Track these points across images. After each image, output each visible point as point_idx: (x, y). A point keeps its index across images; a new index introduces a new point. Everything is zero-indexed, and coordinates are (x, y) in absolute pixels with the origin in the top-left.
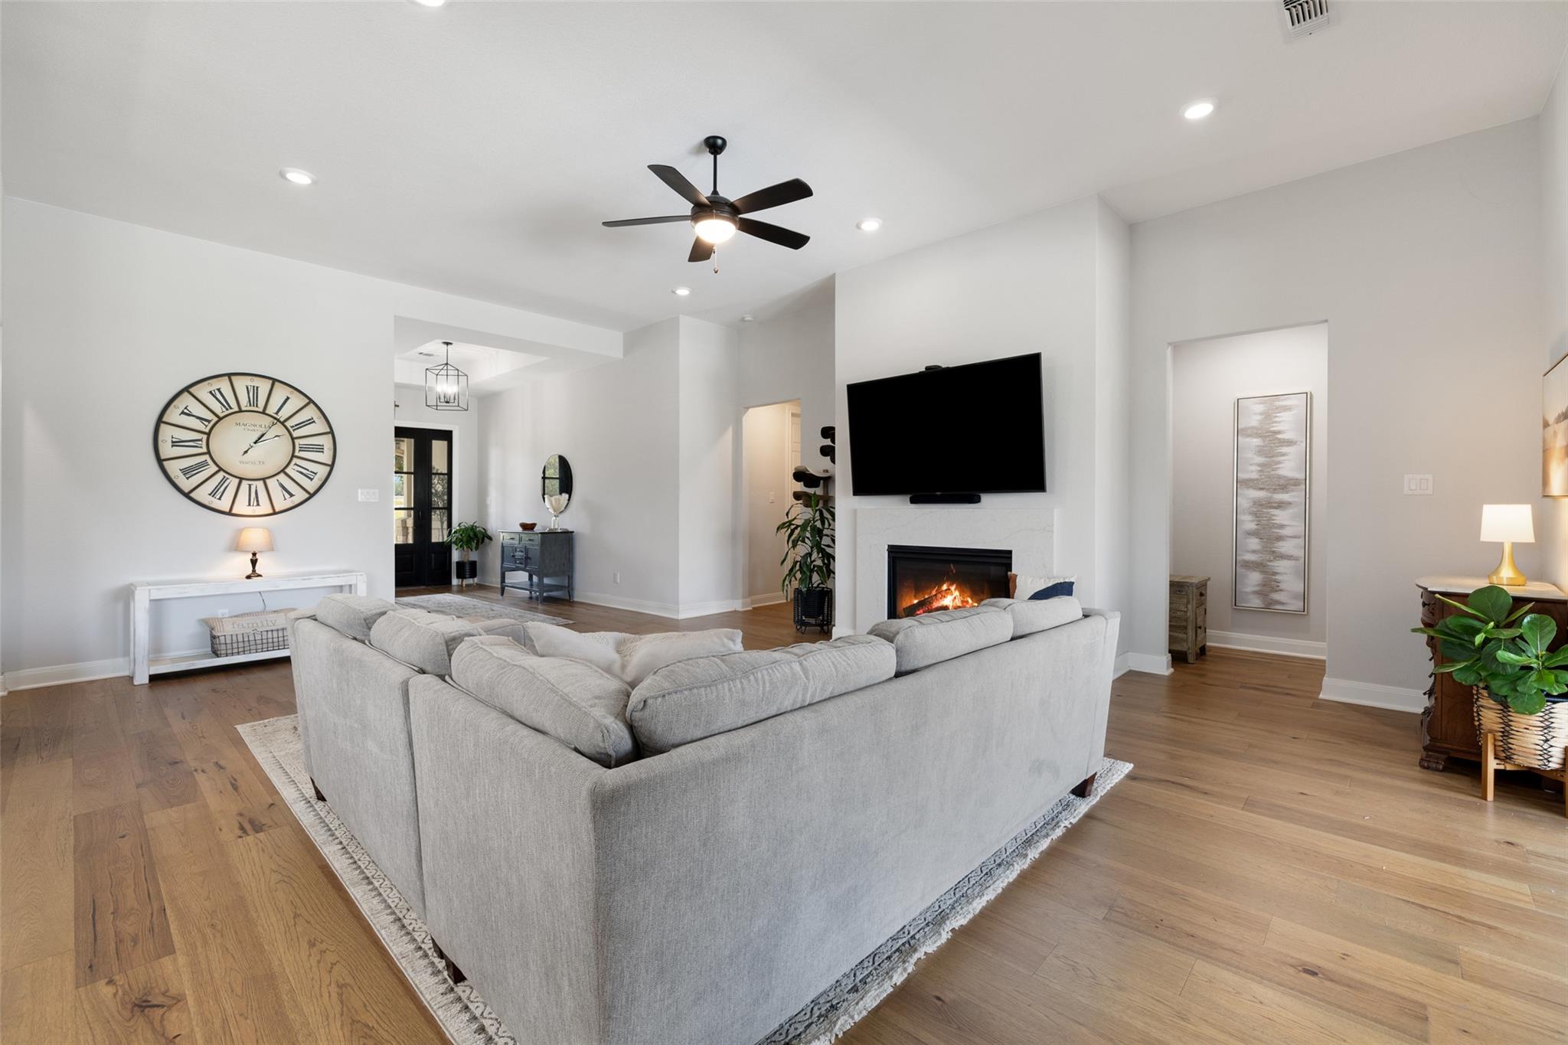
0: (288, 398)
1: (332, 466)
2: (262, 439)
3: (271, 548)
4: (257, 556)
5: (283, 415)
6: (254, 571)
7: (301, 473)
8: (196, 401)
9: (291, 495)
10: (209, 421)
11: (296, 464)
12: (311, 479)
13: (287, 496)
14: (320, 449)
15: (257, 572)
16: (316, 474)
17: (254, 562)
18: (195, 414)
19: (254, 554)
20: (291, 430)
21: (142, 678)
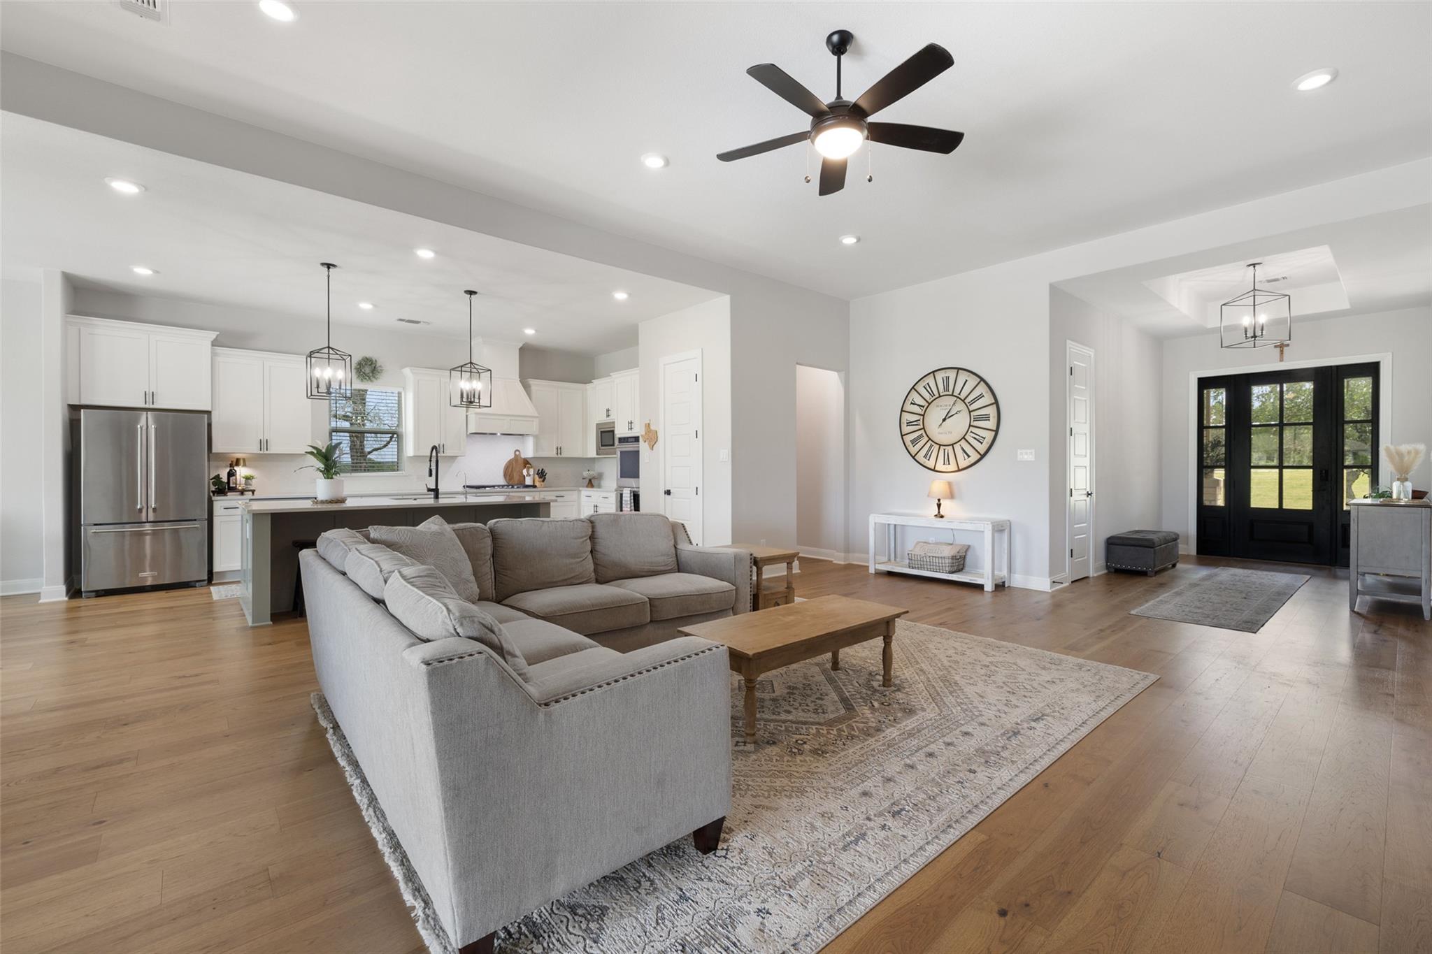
0: (966, 381)
1: (997, 431)
2: (950, 415)
3: (952, 496)
4: (941, 501)
5: (962, 396)
6: (939, 512)
7: (975, 438)
8: (918, 395)
9: (969, 456)
10: (923, 407)
11: (971, 432)
12: (982, 443)
13: (966, 457)
14: (987, 418)
15: (941, 513)
16: (984, 438)
17: (939, 506)
18: (917, 403)
19: (939, 500)
20: (968, 405)
21: (872, 571)
